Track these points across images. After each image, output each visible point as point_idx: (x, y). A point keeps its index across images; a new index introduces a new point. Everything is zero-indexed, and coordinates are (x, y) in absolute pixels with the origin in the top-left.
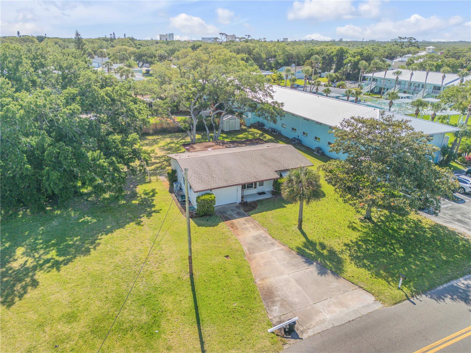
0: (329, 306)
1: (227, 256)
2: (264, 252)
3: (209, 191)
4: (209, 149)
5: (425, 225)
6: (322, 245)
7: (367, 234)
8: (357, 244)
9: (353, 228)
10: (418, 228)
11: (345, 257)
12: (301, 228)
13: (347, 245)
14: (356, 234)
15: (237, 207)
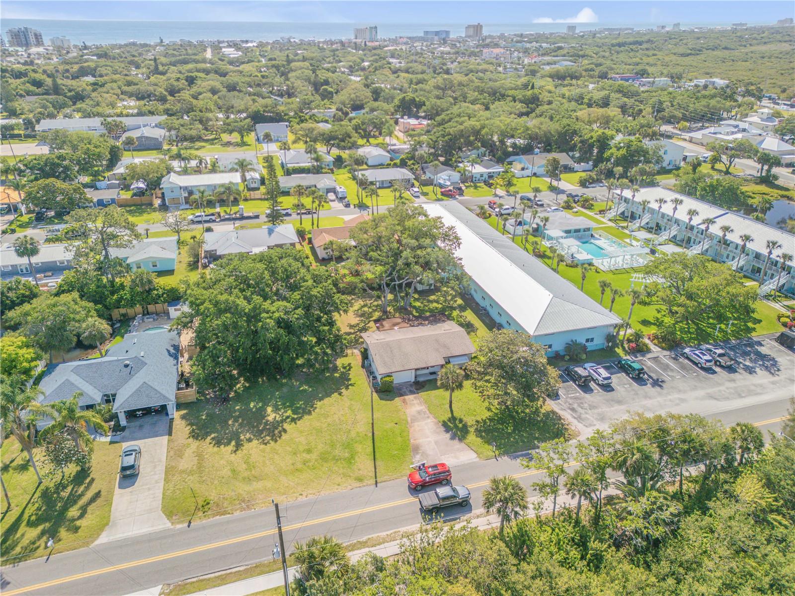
1: (396, 424)
2: (421, 423)
3: (390, 375)
4: (396, 328)
5: (543, 411)
6: (461, 421)
7: (496, 414)
8: (485, 422)
9: (489, 409)
10: (537, 412)
11: (472, 430)
12: (451, 406)
13: (477, 421)
14: (488, 414)
15: (411, 385)
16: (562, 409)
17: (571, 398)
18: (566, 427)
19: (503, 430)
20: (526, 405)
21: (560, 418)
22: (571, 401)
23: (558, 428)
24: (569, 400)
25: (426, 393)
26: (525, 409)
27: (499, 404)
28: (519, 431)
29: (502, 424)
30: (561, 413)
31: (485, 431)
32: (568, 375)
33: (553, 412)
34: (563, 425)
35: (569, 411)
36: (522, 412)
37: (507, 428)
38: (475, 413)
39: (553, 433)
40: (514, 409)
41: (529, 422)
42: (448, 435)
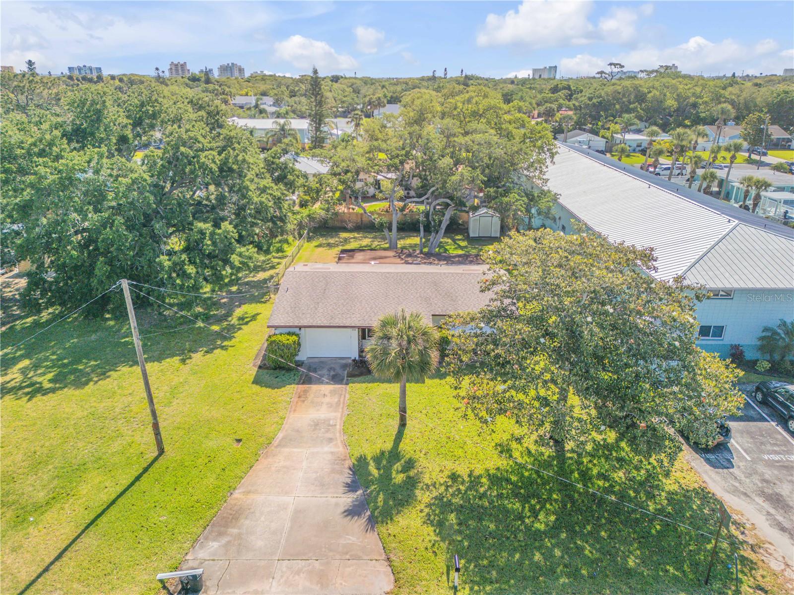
0: (298, 573)
1: (239, 441)
2: (299, 450)
3: (297, 330)
4: (373, 263)
5: (669, 485)
6: (410, 464)
7: (522, 466)
8: (475, 481)
9: (504, 450)
10: (649, 485)
11: (424, 497)
12: (403, 424)
13: (454, 477)
14: (495, 462)
15: (344, 366)
16: (735, 491)
17: (770, 464)
18: (747, 553)
19: (521, 517)
20: (620, 460)
21: (725, 518)
22: (768, 473)
23: (715, 552)
24: (761, 468)
25: (364, 385)
26: (614, 469)
27: (540, 441)
28: (572, 533)
29: (525, 499)
30: (733, 503)
31: (460, 509)
32: (764, 403)
33: (704, 495)
34: (735, 544)
35: (760, 500)
36: (603, 476)
37: (535, 514)
38: (460, 452)
39: (695, 565)
40: (579, 463)
41: (616, 510)
42: (348, 500)
